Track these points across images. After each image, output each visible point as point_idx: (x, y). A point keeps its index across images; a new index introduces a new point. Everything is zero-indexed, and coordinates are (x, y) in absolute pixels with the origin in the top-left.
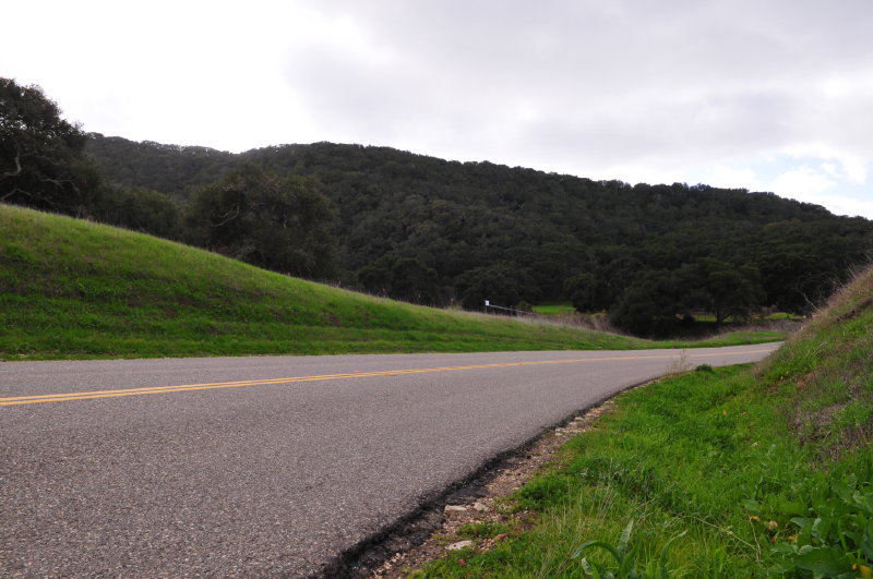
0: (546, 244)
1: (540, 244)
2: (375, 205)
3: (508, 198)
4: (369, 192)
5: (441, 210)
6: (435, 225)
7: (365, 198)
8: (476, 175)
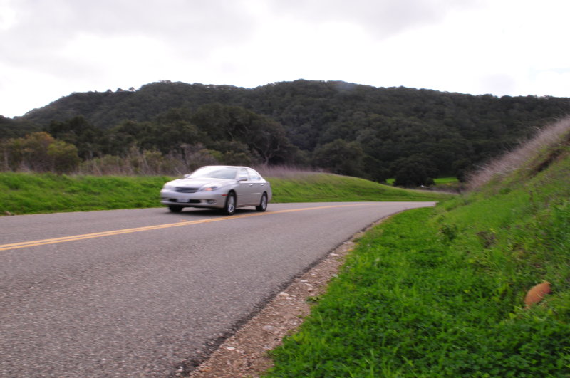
0: (442, 140)
1: (437, 140)
2: (335, 118)
3: (416, 110)
4: (331, 111)
5: (376, 120)
6: (373, 130)
7: (329, 114)
8: (395, 96)
